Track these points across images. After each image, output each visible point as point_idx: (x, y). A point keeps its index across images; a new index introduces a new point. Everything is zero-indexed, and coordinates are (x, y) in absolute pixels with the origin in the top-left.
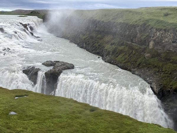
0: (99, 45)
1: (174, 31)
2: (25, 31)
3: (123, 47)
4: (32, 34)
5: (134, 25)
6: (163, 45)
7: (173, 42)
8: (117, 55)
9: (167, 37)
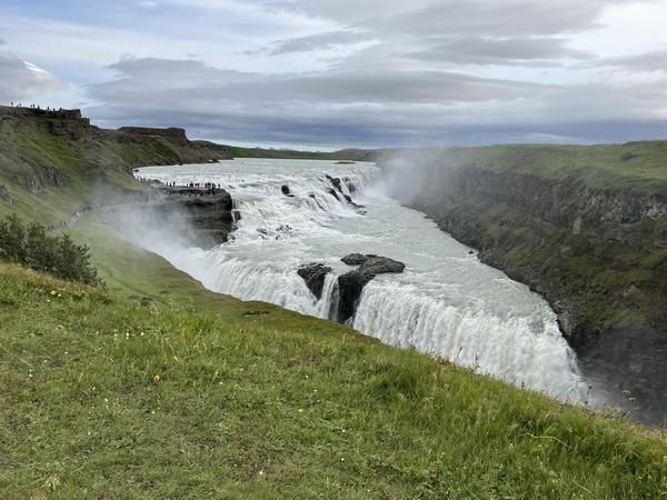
0: (477, 225)
1: (627, 194)
2: (333, 192)
3: (523, 229)
4: (348, 199)
5: (549, 181)
6: (602, 226)
7: (624, 221)
8: (508, 247)
9: (610, 210)
